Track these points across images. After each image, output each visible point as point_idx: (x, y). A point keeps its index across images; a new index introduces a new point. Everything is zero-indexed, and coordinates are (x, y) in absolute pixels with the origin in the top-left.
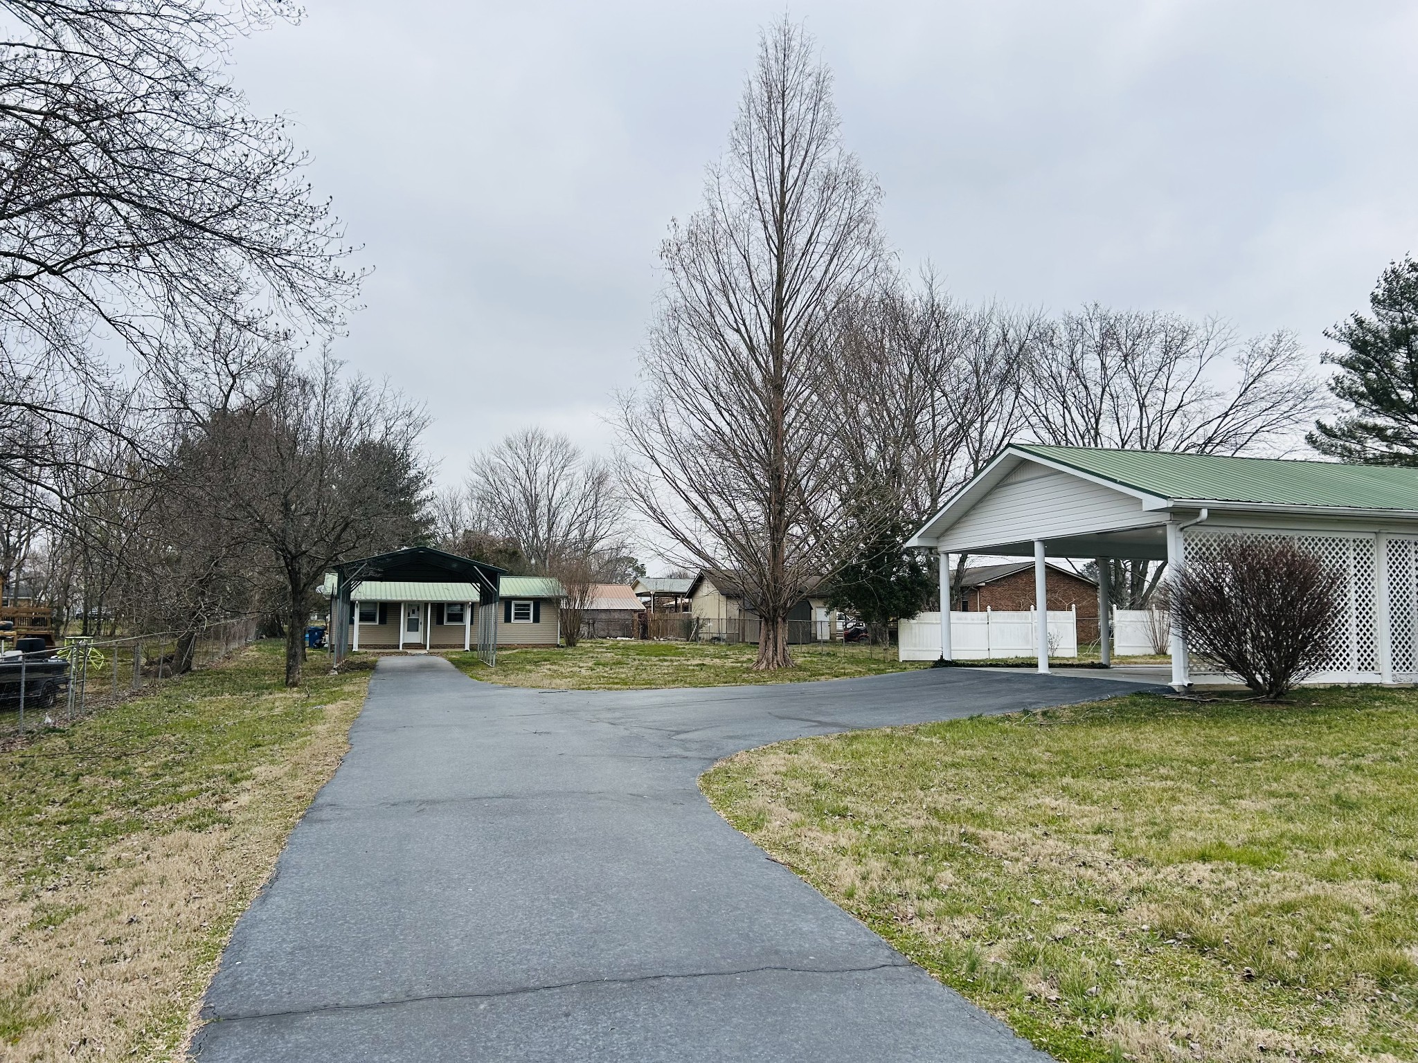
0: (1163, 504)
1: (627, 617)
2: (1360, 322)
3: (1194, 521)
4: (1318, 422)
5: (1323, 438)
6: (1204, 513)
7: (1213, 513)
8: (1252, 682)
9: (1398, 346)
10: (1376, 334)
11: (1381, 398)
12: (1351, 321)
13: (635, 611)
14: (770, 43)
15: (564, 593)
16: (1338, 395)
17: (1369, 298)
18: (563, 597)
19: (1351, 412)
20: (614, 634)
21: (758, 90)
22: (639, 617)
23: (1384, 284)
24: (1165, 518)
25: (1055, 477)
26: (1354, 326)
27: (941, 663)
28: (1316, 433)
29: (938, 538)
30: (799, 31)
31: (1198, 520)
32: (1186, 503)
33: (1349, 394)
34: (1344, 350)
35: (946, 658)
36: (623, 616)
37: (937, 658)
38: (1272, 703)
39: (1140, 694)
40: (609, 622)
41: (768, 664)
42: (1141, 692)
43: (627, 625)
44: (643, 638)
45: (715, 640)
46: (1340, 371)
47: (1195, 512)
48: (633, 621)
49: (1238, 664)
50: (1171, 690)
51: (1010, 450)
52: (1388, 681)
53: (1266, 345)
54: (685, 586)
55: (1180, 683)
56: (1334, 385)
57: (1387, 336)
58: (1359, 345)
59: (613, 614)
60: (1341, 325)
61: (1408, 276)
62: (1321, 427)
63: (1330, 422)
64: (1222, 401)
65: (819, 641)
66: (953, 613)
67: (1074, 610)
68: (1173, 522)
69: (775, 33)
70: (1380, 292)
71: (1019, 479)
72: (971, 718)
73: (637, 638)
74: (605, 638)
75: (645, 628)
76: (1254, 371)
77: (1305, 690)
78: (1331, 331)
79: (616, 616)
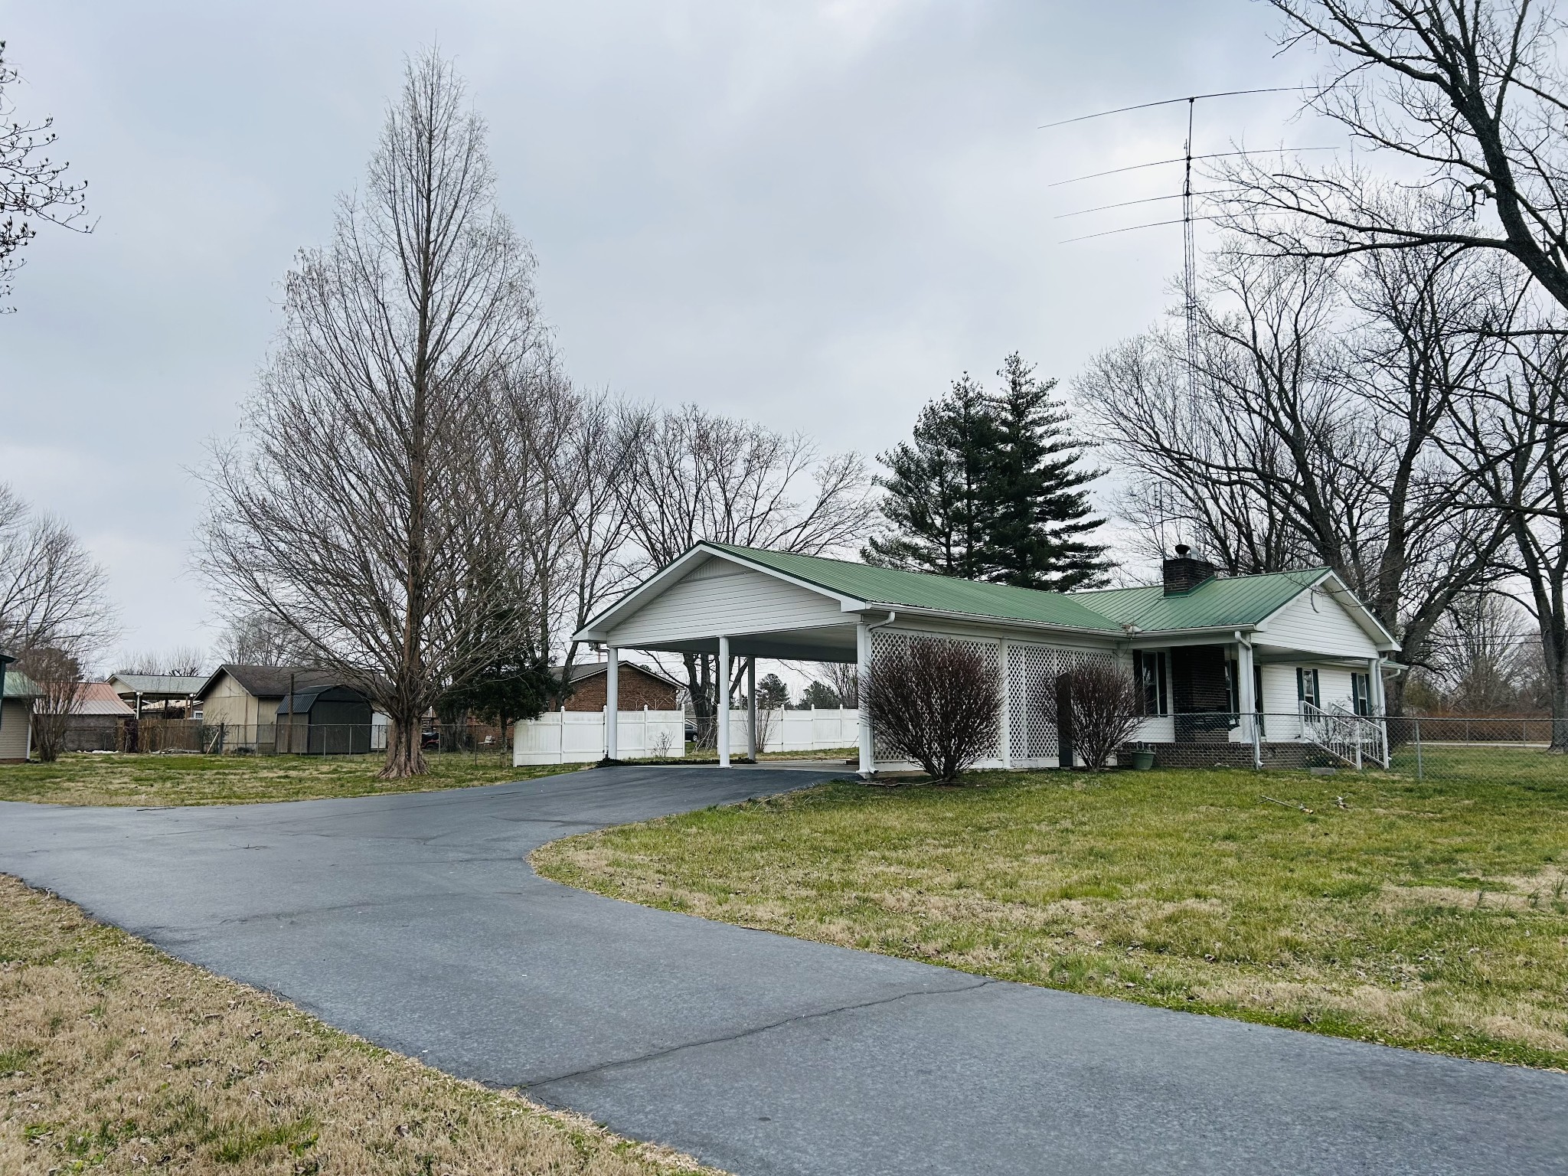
0: (861, 606)
1: (107, 724)
2: (905, 451)
3: (883, 623)
4: (871, 538)
5: (874, 553)
6: (892, 616)
7: (900, 617)
8: (929, 766)
9: (935, 475)
10: (918, 464)
11: (919, 522)
12: (899, 450)
13: (120, 716)
14: (416, 73)
15: (41, 691)
16: (886, 515)
17: (913, 430)
18: (39, 697)
19: (897, 532)
20: (87, 746)
21: (403, 123)
22: (126, 724)
23: (924, 419)
24: (857, 619)
25: (748, 575)
26: (901, 455)
27: (607, 763)
28: (869, 548)
29: (607, 632)
30: (449, 68)
31: (887, 622)
32: (880, 606)
33: (894, 515)
34: (891, 475)
35: (611, 756)
36: (102, 722)
37: (601, 758)
38: (946, 785)
39: (836, 781)
40: (81, 731)
41: (400, 772)
42: (836, 779)
43: (108, 736)
44: (131, 750)
45: (243, 751)
46: (888, 494)
47: (885, 614)
48: (117, 729)
49: (915, 750)
50: (859, 777)
51: (701, 547)
52: (1008, 767)
53: (841, 463)
54: (195, 687)
55: (866, 771)
56: (883, 505)
57: (925, 466)
58: (903, 472)
59: (88, 721)
60: (891, 452)
61: (943, 414)
62: (873, 543)
63: (880, 541)
64: (796, 512)
65: (375, 751)
66: (620, 713)
67: (683, 711)
68: (865, 624)
69: (422, 65)
70: (920, 425)
71: (702, 576)
72: (709, 809)
73: (122, 751)
74: (75, 751)
75: (135, 738)
76: (829, 487)
77: (974, 772)
78: (883, 456)
79: (92, 723)
